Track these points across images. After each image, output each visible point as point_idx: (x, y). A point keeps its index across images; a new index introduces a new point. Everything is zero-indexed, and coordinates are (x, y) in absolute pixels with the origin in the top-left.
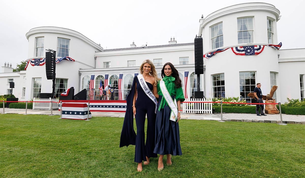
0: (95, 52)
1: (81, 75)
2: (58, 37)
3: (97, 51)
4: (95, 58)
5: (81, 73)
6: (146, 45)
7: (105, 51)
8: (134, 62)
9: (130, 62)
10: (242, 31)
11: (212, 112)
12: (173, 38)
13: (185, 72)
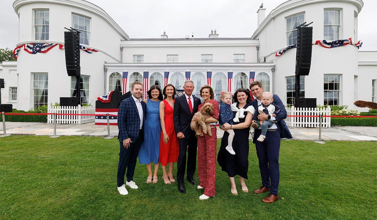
0: (121, 40)
1: (107, 71)
2: (72, 13)
3: (123, 39)
4: (122, 49)
5: (108, 68)
6: (193, 36)
7: (132, 40)
8: (176, 56)
9: (170, 56)
10: (327, 26)
11: (330, 126)
12: (214, 31)
13: (250, 72)
